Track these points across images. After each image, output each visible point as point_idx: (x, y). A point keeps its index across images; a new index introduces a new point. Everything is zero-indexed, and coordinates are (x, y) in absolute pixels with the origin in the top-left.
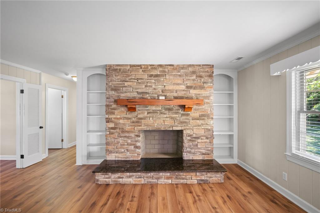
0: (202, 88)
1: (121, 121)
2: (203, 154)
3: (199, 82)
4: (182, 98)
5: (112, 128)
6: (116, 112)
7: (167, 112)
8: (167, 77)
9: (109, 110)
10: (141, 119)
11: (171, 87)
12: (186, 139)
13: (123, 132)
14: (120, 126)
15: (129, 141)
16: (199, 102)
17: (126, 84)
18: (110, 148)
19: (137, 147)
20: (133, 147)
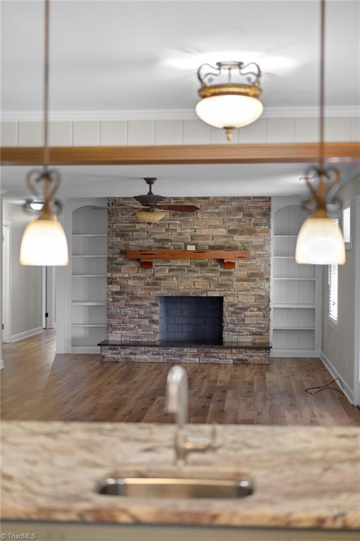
0: (251, 232)
1: (131, 283)
2: (254, 334)
3: (248, 223)
4: (221, 248)
5: (117, 293)
6: (123, 268)
7: (198, 269)
8: (199, 216)
9: (112, 265)
10: (160, 279)
11: (204, 232)
12: (227, 311)
13: (133, 298)
14: (129, 290)
15: (142, 312)
16: (244, 252)
17: (138, 226)
18: (114, 322)
19: (153, 322)
20: (147, 321)
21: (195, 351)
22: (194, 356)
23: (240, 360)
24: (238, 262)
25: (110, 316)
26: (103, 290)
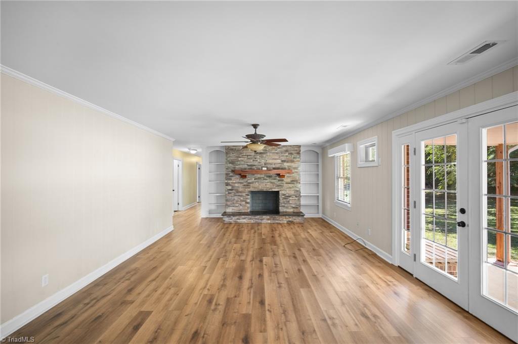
0: (292, 161)
1: (236, 185)
2: (294, 208)
3: (291, 157)
4: (278, 169)
5: (230, 190)
6: (233, 178)
7: (268, 178)
8: (268, 154)
9: (228, 177)
10: (250, 183)
11: (270, 161)
12: (281, 197)
13: (237, 192)
14: (235, 188)
15: (242, 199)
16: (289, 171)
17: (240, 159)
18: (229, 203)
19: (247, 203)
20: (244, 203)
21: (268, 217)
22: (268, 219)
23: (290, 221)
24: (287, 175)
25: (227, 200)
26: (224, 188)
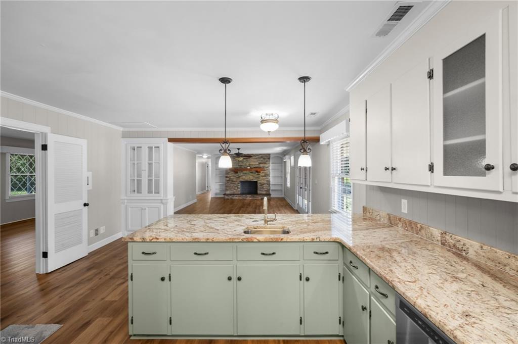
0: (265, 163)
1: (232, 177)
2: (266, 191)
3: (264, 161)
4: (257, 168)
5: (228, 180)
6: (230, 173)
7: (250, 173)
8: (251, 159)
10: (240, 176)
11: (252, 163)
12: (259, 185)
13: (232, 182)
14: (232, 179)
15: (235, 186)
16: (263, 169)
18: (228, 188)
19: (238, 188)
20: (236, 188)
22: (250, 197)
23: (262, 198)
24: (261, 172)
25: (226, 187)
26: (224, 180)
